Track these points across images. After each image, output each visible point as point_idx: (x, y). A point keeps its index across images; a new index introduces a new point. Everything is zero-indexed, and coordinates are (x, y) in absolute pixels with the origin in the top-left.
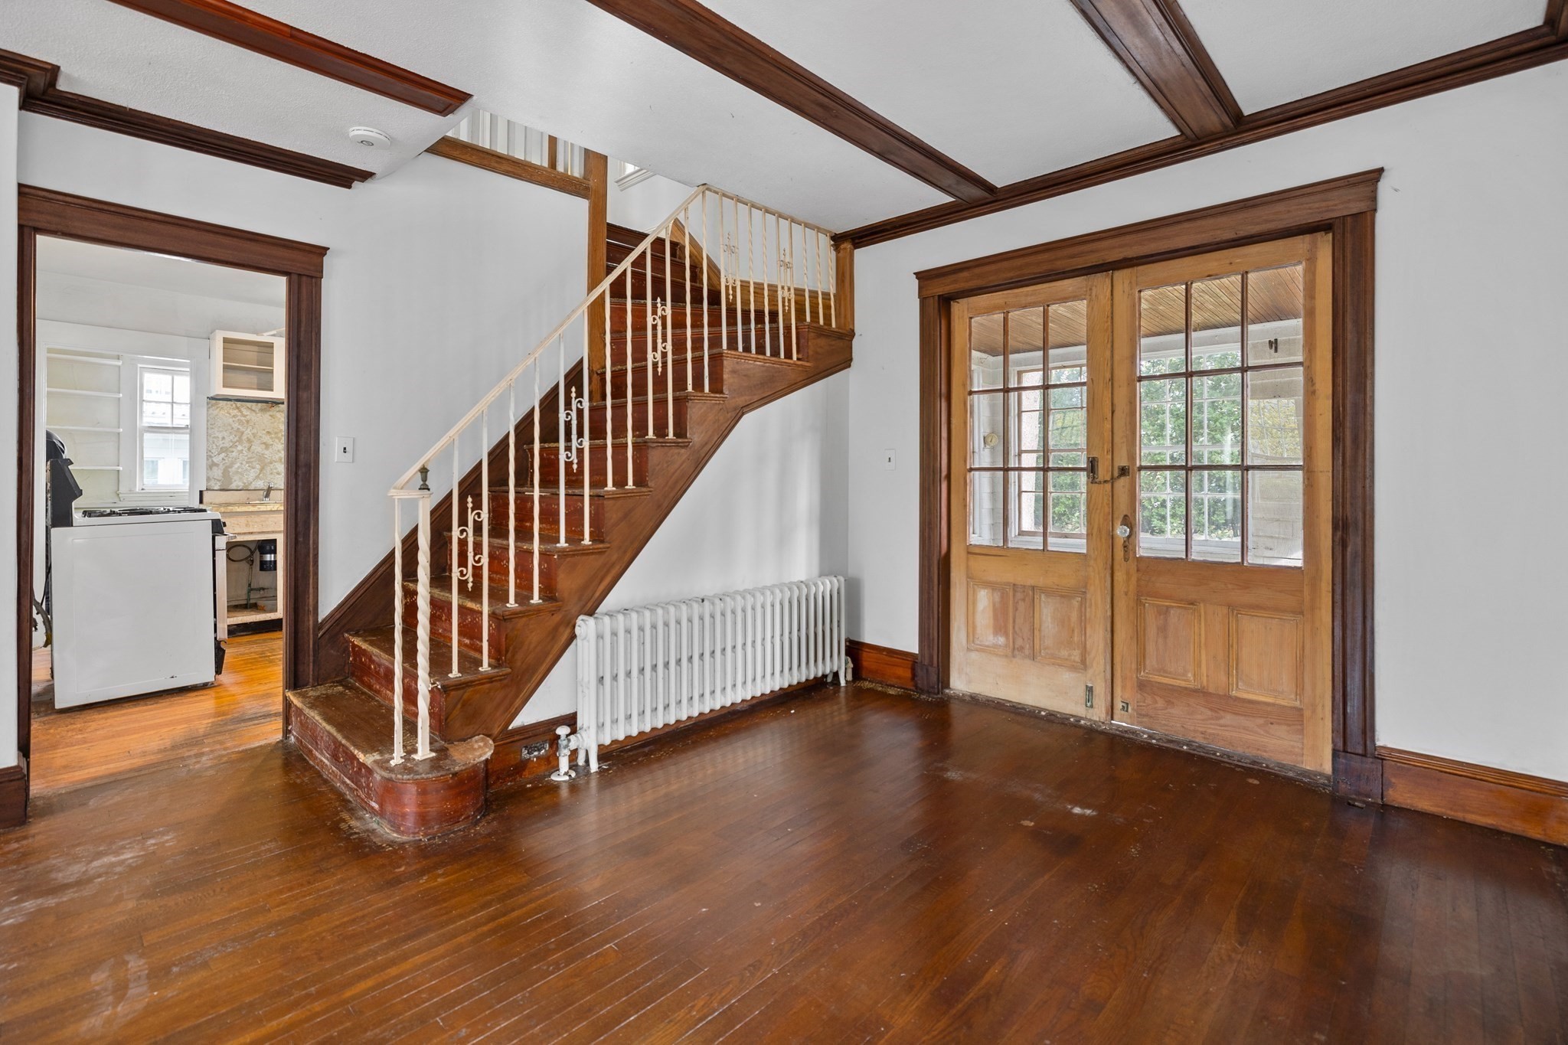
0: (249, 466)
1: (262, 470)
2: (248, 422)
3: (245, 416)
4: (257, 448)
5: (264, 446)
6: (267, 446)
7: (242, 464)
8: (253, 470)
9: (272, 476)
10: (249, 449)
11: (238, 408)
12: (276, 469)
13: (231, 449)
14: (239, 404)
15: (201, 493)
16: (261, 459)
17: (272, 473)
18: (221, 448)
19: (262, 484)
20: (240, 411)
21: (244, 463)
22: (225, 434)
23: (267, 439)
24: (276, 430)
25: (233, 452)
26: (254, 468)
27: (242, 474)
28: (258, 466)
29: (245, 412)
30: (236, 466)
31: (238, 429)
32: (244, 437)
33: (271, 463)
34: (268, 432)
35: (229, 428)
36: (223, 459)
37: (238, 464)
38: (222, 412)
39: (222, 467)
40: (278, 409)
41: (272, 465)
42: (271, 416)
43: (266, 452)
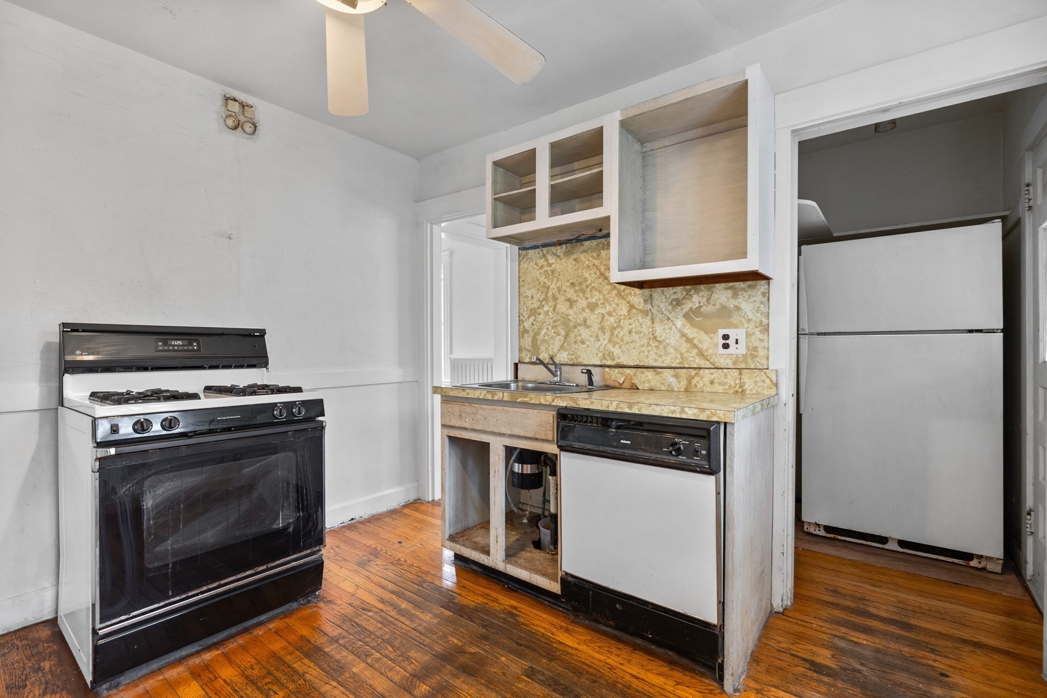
0: (554, 332)
1: (567, 336)
2: (553, 272)
3: (550, 265)
4: (562, 307)
5: (567, 304)
6: (571, 302)
7: (548, 329)
8: (558, 338)
9: (576, 346)
10: (554, 309)
11: (544, 256)
12: (580, 335)
13: (539, 311)
14: (545, 249)
15: (516, 365)
16: (566, 319)
17: (576, 342)
18: (531, 310)
19: (566, 357)
20: (547, 260)
21: (550, 328)
22: (534, 291)
23: (571, 293)
24: (580, 280)
25: (540, 314)
26: (558, 335)
27: (548, 344)
28: (563, 333)
29: (551, 259)
30: (543, 332)
31: (545, 283)
32: (550, 294)
33: (575, 327)
34: (573, 284)
35: (537, 283)
36: (533, 324)
37: (545, 330)
38: (531, 264)
39: (531, 334)
40: (582, 249)
41: (576, 330)
42: (575, 260)
43: (571, 312)
